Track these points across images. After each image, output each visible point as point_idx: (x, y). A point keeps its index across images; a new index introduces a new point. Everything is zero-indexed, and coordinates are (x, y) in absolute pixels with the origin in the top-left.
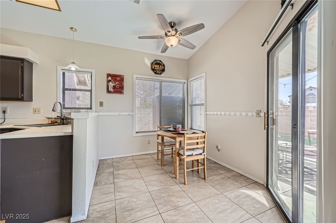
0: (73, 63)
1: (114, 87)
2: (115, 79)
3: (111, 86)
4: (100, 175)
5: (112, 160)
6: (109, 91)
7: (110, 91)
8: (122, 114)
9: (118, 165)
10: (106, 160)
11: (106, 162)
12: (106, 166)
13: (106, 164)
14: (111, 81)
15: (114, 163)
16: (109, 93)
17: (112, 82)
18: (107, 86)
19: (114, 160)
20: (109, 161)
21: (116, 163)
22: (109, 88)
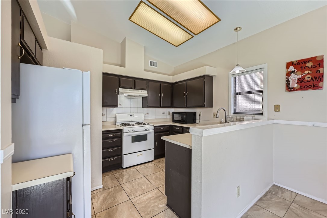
0: (238, 65)
1: (300, 81)
2: (302, 67)
3: (294, 81)
4: (259, 210)
5: (294, 195)
6: (289, 88)
7: (292, 88)
8: (318, 124)
9: (299, 212)
10: (283, 190)
11: (282, 193)
12: (277, 201)
13: (280, 198)
14: (294, 72)
15: (293, 204)
16: (290, 91)
17: (296, 74)
18: (287, 81)
19: (297, 199)
20: (287, 195)
21: (297, 206)
22: (289, 84)
